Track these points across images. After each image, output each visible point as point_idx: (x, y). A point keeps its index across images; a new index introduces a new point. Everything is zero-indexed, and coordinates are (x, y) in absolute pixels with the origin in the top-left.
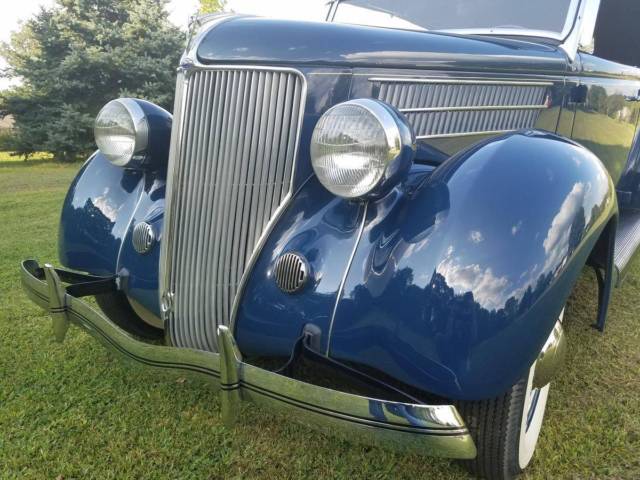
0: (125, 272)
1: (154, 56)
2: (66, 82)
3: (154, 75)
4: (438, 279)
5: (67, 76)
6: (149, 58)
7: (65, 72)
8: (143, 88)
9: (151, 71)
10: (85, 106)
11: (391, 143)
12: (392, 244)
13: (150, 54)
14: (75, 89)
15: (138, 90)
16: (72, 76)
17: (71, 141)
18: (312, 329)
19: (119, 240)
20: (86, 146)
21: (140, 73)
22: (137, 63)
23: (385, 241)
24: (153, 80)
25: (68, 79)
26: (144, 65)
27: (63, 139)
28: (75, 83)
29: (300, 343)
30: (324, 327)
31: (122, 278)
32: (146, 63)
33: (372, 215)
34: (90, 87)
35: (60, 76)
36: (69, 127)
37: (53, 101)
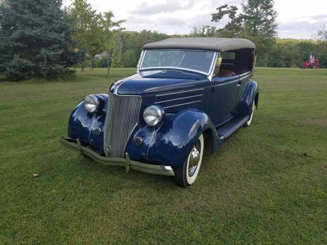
0: (92, 140)
1: (57, 32)
2: (14, 43)
3: (57, 41)
4: (170, 142)
5: (15, 41)
6: (55, 33)
7: (14, 39)
8: (51, 47)
9: (55, 39)
10: (23, 54)
11: (160, 115)
12: (161, 134)
13: (55, 31)
14: (19, 47)
15: (50, 48)
16: (17, 40)
17: (18, 72)
18: (143, 154)
19: (89, 131)
20: (25, 74)
21: (50, 40)
22: (49, 35)
23: (160, 134)
24: (56, 43)
25: (15, 42)
26: (52, 36)
27: (14, 71)
28: (18, 44)
29: (141, 157)
30: (146, 153)
31: (92, 142)
32: (53, 35)
33: (156, 129)
34: (26, 46)
35: (11, 40)
36: (17, 65)
37: (8, 52)
